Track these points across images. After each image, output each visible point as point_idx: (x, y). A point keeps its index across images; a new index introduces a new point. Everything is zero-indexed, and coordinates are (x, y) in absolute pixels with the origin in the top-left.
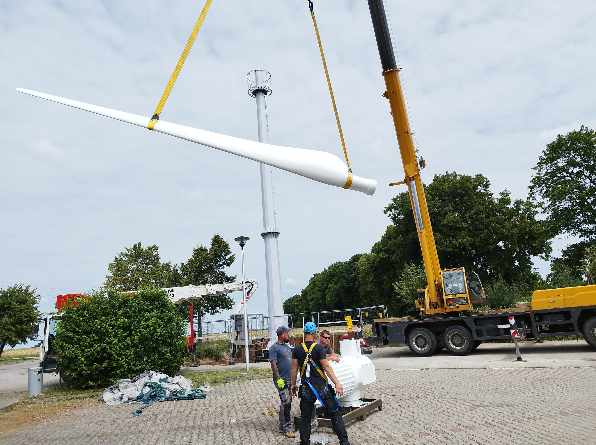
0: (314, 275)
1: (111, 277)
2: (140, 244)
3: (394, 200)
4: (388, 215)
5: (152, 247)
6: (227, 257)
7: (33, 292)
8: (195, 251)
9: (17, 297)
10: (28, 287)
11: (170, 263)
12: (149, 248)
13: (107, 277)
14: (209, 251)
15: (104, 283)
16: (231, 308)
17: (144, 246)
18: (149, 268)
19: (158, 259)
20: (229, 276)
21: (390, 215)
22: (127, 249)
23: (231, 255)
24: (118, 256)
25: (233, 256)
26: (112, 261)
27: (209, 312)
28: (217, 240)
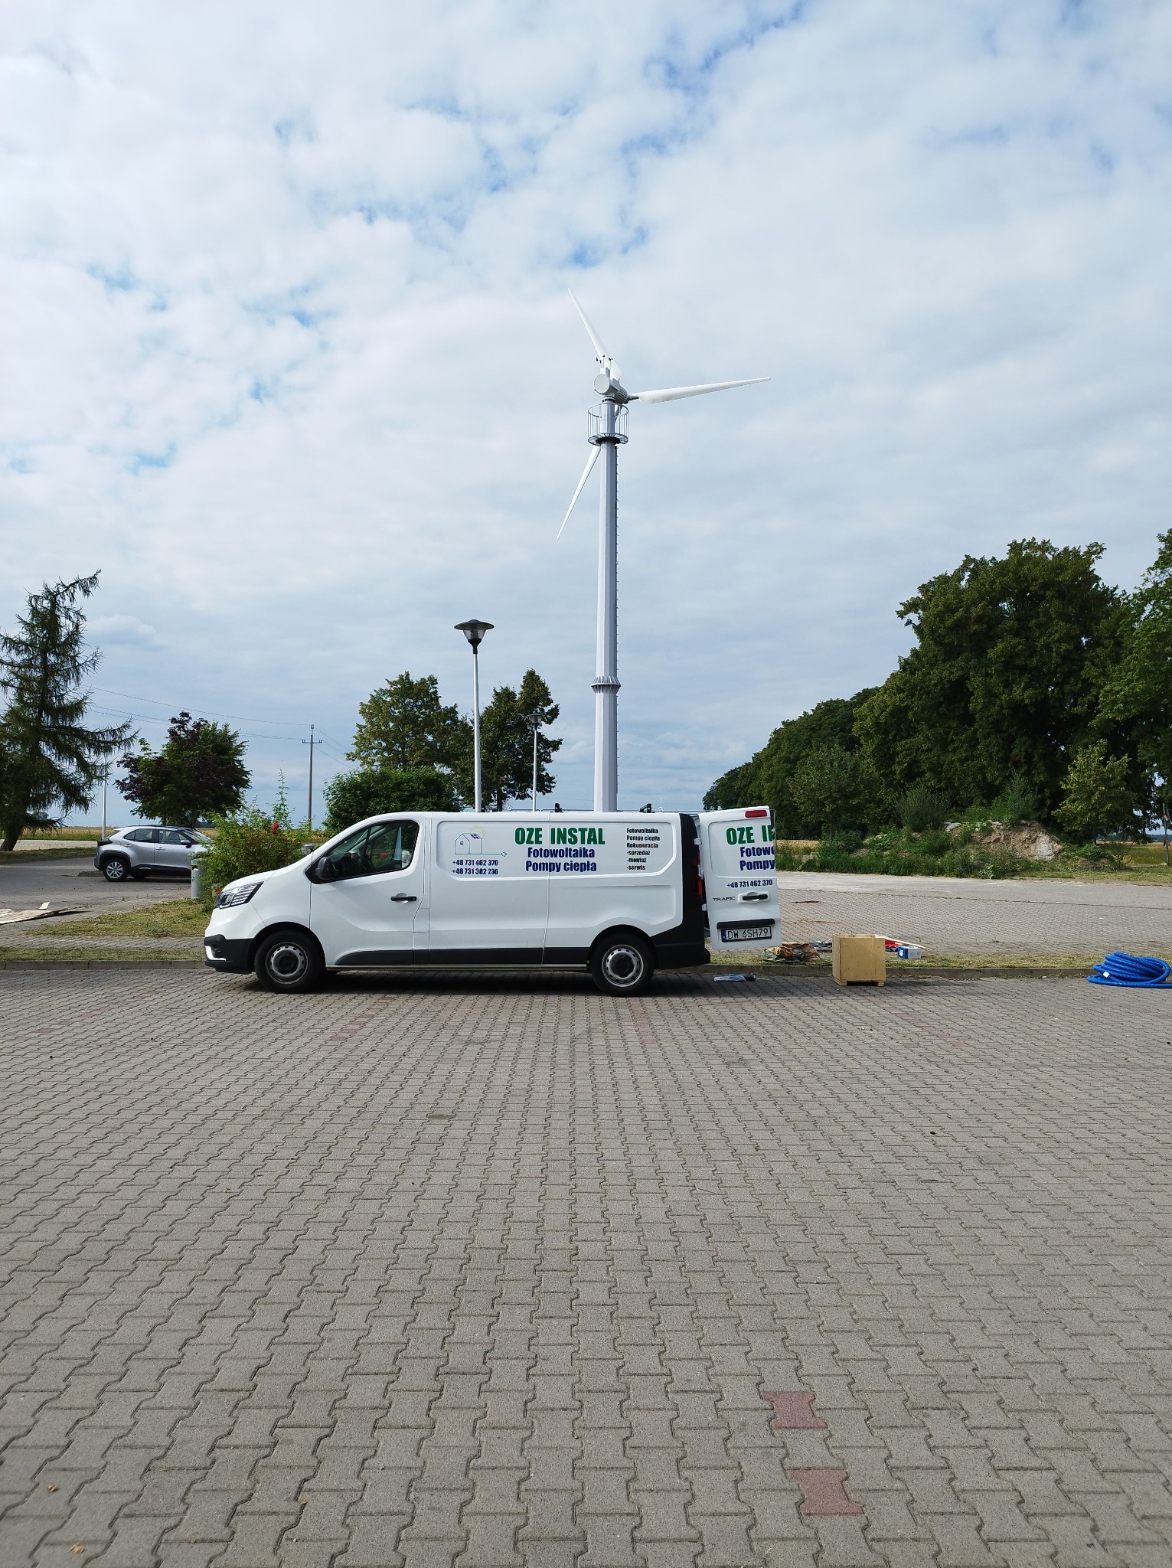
0: (783, 723)
1: (365, 727)
2: (408, 675)
3: (923, 589)
4: (905, 620)
5: (426, 679)
6: (546, 709)
7: (235, 736)
8: (497, 694)
9: (212, 742)
10: (226, 726)
11: (456, 706)
12: (423, 681)
13: (358, 725)
14: (518, 696)
15: (355, 737)
16: (550, 791)
17: (415, 678)
18: (423, 713)
19: (437, 698)
20: (550, 740)
21: (909, 622)
22: (390, 683)
23: (553, 705)
24: (374, 694)
25: (557, 706)
26: (367, 700)
27: (514, 796)
28: (532, 680)
